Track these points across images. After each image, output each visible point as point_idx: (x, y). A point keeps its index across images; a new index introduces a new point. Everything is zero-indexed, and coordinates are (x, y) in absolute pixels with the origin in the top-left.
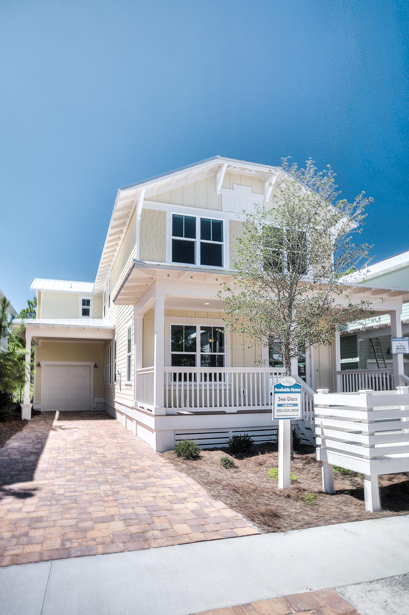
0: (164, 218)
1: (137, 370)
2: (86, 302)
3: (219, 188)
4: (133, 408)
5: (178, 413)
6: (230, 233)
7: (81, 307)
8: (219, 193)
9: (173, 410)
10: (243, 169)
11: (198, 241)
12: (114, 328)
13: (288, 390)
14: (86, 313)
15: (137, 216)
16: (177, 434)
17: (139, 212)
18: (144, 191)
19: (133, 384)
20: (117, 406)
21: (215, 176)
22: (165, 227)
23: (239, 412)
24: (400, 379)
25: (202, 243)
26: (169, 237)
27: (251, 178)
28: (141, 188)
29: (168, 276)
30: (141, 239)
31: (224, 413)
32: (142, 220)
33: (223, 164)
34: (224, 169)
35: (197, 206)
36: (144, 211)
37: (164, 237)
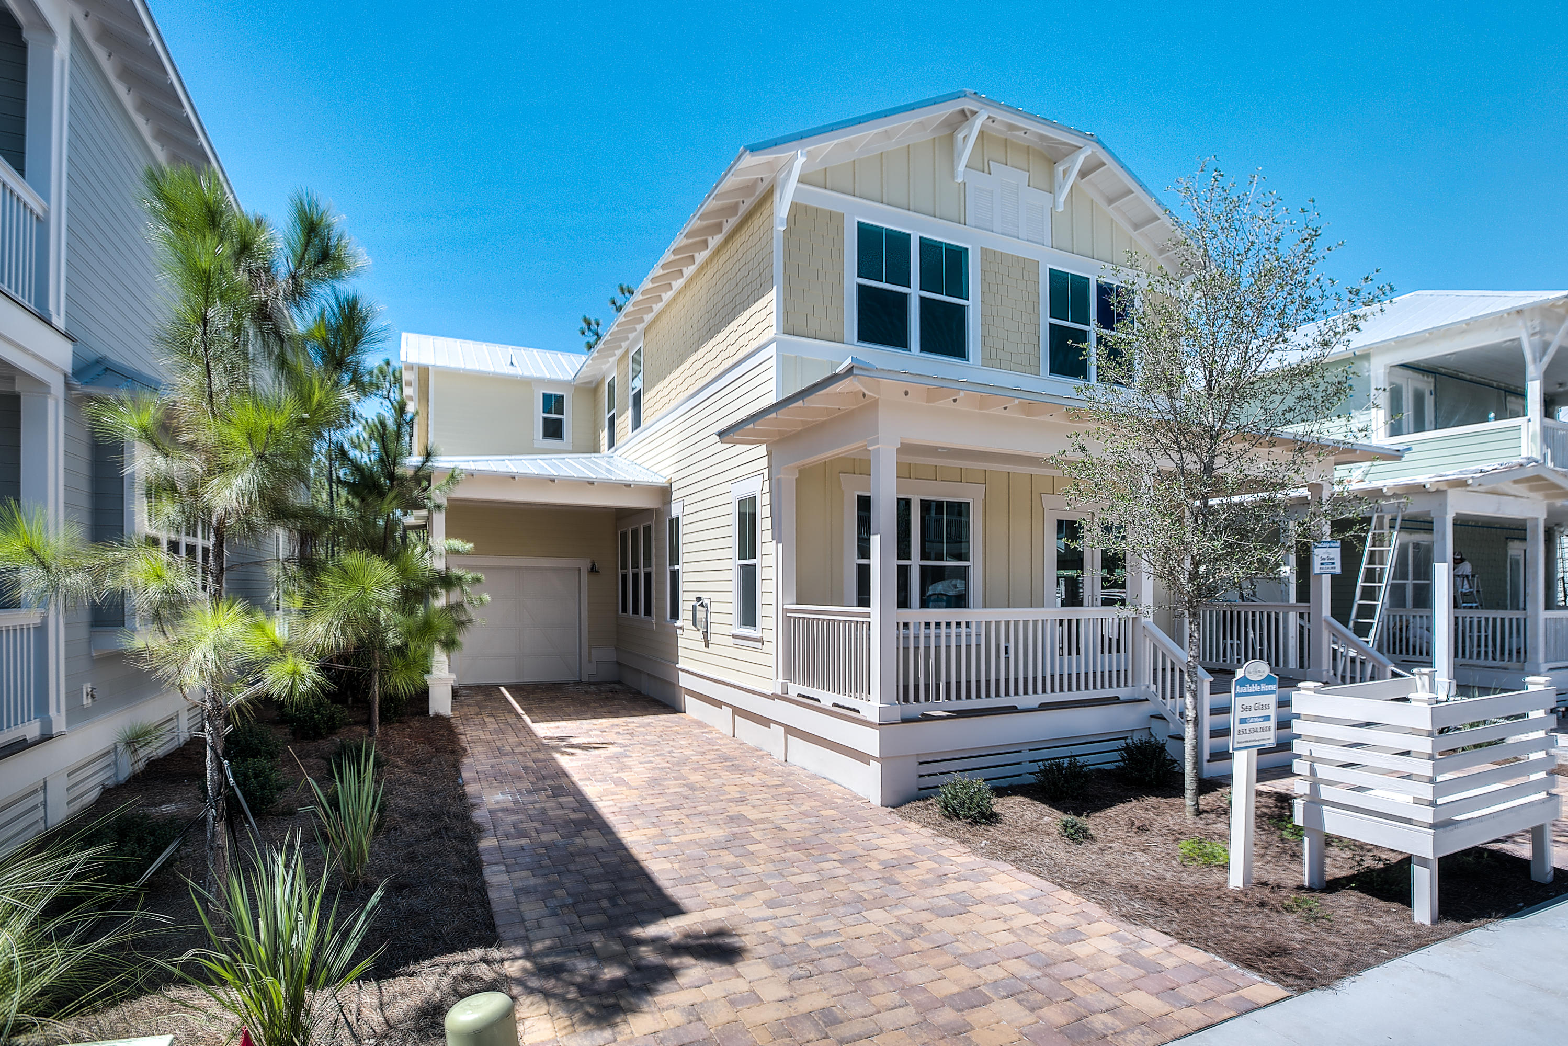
0: (840, 230)
1: (786, 606)
2: (553, 403)
3: (961, 167)
4: (774, 697)
5: (923, 714)
6: (983, 280)
7: (539, 415)
8: (960, 180)
9: (914, 709)
10: (1012, 127)
11: (915, 292)
12: (668, 485)
13: (1256, 688)
14: (553, 430)
15: (777, 221)
16: (921, 763)
17: (782, 208)
18: (800, 161)
19: (769, 636)
20: (685, 681)
21: (951, 138)
22: (841, 253)
23: (1044, 707)
24: (1324, 625)
25: (922, 299)
26: (851, 280)
27: (1028, 150)
28: (793, 152)
29: (906, 393)
30: (787, 280)
31: (1013, 710)
32: (788, 232)
33: (976, 113)
34: (978, 124)
35: (937, 214)
36: (795, 207)
37: (841, 277)
